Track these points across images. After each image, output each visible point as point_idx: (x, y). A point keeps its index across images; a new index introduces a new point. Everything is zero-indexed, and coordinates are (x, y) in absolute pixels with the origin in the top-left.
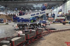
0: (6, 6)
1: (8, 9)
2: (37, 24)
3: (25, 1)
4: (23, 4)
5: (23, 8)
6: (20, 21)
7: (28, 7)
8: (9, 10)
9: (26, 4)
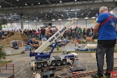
1: (24, 18)
4: (46, 11)
5: (47, 16)
7: (55, 14)
8: (26, 19)
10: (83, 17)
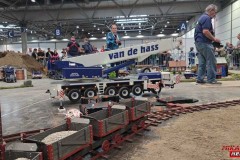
0: (23, 24)
1: (29, 34)
2: (131, 84)
3: (86, 5)
4: (79, 16)
5: (80, 30)
6: (73, 74)
7: (98, 26)
8: (33, 35)
9: (90, 14)
10: (155, 34)
